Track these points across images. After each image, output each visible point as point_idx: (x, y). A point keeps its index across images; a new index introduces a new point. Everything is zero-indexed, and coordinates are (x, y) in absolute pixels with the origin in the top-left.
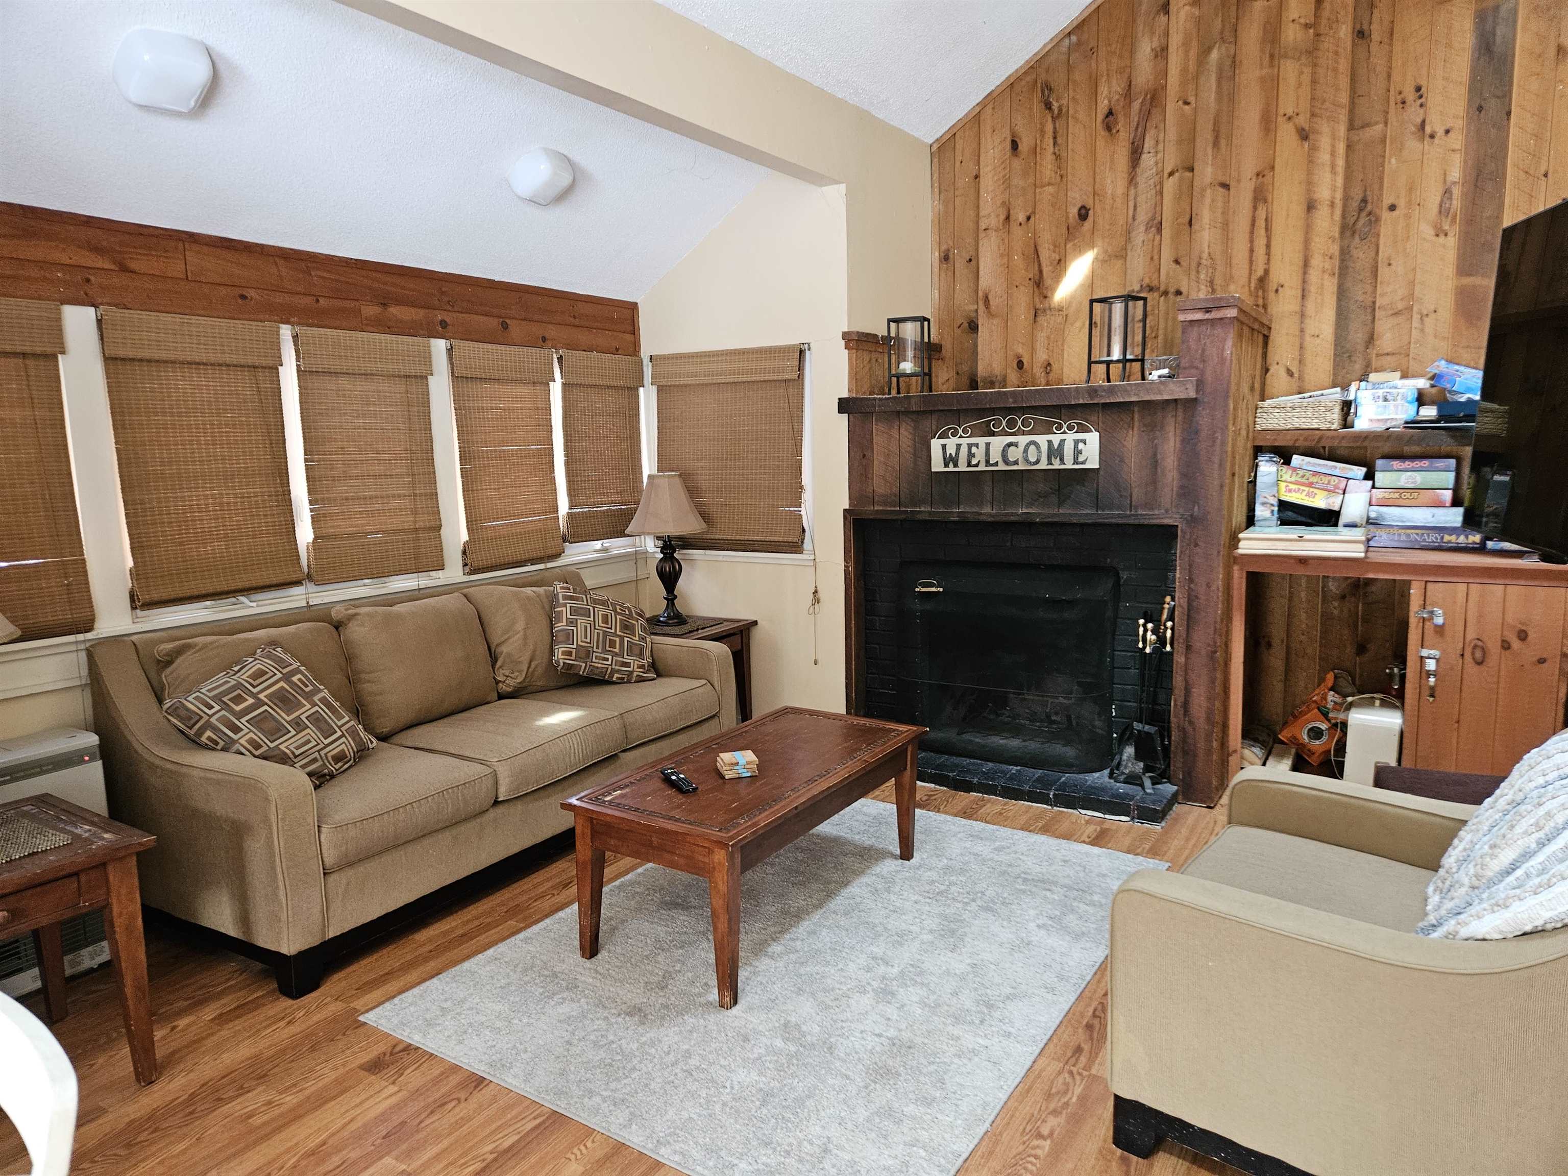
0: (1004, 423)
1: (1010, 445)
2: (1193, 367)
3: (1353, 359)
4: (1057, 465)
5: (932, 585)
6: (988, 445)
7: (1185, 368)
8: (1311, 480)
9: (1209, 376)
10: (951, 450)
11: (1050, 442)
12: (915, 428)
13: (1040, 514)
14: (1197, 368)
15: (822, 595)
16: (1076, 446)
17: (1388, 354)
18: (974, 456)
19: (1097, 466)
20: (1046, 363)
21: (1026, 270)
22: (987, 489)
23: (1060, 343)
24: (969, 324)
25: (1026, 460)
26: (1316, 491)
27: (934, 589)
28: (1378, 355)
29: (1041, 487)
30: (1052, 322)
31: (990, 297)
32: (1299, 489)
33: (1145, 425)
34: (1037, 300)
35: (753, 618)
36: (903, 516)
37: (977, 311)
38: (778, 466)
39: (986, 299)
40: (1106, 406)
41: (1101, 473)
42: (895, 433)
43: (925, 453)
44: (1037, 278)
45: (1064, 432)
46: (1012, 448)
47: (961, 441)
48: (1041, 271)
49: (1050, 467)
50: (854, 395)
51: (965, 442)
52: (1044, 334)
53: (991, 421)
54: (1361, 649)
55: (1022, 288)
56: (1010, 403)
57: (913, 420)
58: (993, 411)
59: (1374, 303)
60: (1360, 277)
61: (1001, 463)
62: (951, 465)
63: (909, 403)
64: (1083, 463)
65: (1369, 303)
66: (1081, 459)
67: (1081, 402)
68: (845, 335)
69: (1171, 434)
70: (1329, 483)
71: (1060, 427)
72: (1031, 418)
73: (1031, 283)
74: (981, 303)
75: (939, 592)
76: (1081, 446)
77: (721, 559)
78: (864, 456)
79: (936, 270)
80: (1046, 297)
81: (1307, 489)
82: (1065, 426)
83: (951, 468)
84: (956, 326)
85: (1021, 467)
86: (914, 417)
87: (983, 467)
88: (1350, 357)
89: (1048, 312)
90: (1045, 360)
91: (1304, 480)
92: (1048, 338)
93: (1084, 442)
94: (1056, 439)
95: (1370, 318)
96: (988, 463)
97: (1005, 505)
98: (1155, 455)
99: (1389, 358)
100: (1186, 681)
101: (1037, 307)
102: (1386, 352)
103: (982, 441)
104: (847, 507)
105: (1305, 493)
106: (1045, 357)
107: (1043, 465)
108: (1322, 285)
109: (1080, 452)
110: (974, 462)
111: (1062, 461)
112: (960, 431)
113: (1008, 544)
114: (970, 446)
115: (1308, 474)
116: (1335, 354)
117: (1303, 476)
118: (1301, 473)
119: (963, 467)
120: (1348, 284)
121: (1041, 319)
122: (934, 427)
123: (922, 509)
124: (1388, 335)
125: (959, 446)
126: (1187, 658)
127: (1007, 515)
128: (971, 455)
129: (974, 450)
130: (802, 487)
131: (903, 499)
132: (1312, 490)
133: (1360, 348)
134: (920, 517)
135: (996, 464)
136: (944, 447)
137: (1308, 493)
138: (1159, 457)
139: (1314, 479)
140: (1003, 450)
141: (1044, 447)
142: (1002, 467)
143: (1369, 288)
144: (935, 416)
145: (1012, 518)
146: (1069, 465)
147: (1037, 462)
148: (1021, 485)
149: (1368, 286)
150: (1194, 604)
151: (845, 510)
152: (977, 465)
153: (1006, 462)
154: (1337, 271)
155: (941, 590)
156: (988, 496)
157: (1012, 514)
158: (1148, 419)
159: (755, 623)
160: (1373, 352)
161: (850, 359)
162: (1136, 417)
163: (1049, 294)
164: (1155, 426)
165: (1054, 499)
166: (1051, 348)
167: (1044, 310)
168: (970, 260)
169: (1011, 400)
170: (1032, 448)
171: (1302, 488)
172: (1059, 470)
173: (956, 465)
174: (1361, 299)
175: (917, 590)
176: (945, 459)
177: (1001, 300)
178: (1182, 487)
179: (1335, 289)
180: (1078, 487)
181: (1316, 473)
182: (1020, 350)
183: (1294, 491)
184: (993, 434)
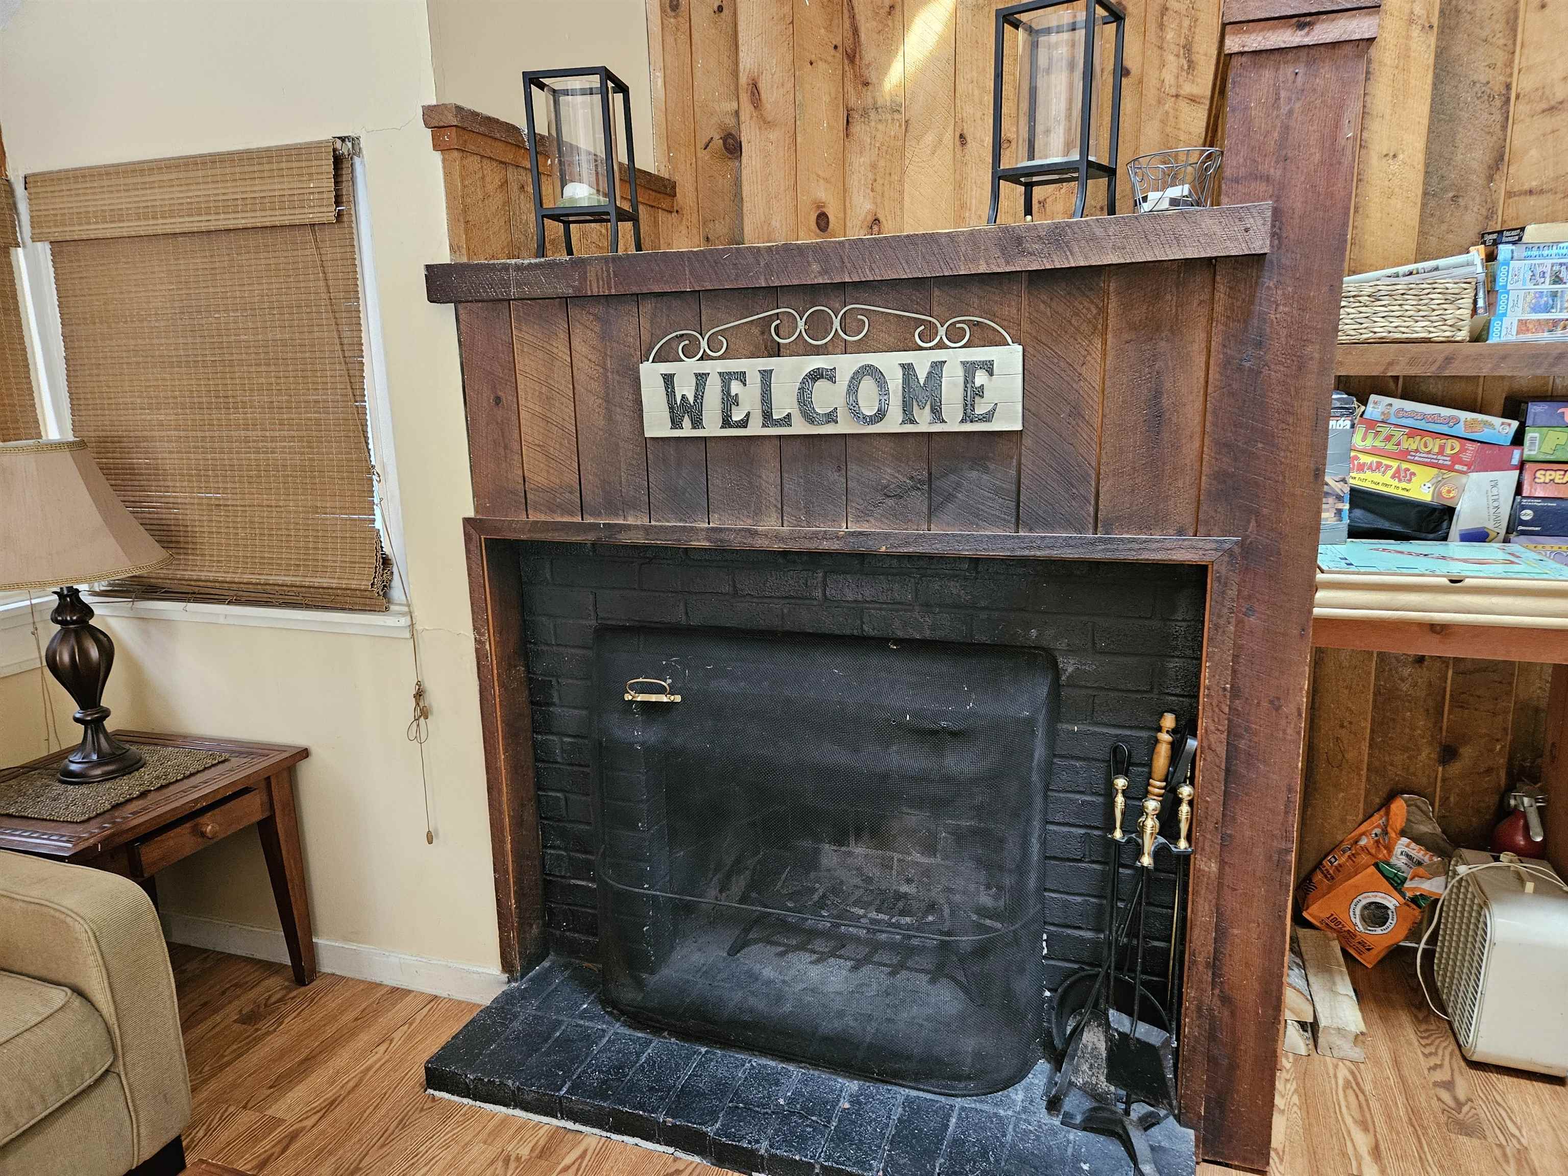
0: (801, 324)
1: (816, 375)
2: (1256, 176)
3: (1462, 202)
4: (924, 423)
5: (661, 690)
6: (766, 375)
7: (1237, 181)
8: (1405, 445)
9: (1296, 201)
10: (685, 389)
11: (907, 369)
12: (605, 336)
13: (887, 536)
14: (1268, 179)
15: (434, 697)
16: (968, 379)
17: (1531, 192)
18: (735, 401)
19: (1018, 427)
20: (870, 218)
21: (828, 28)
22: (769, 476)
23: (895, 178)
24: (724, 141)
25: (855, 412)
26: (1413, 468)
27: (664, 699)
28: (1510, 194)
29: (889, 474)
30: (879, 136)
31: (762, 86)
32: (1379, 464)
33: (1132, 327)
34: (849, 87)
35: (300, 741)
36: (591, 537)
37: (737, 113)
38: (318, 422)
39: (754, 87)
40: (1039, 278)
41: (1027, 441)
42: (560, 348)
43: (628, 394)
44: (849, 43)
45: (941, 346)
46: (821, 384)
47: (706, 367)
48: (855, 31)
49: (909, 428)
50: (464, 260)
51: (714, 368)
52: (865, 160)
53: (771, 319)
54: (1448, 754)
55: (821, 66)
56: (815, 275)
57: (597, 318)
58: (774, 293)
59: (1508, 87)
60: (1484, 34)
61: (797, 418)
62: (687, 422)
63: (584, 278)
64: (988, 417)
65: (1498, 88)
66: (981, 409)
67: (983, 269)
68: (429, 113)
69: (1196, 348)
70: (1442, 451)
71: (929, 333)
72: (864, 312)
73: (838, 55)
74: (745, 97)
75: (673, 703)
76: (980, 378)
77: (222, 620)
78: (498, 400)
79: (656, 29)
80: (866, 84)
81: (1395, 464)
82: (942, 331)
83: (687, 431)
84: (700, 144)
85: (845, 426)
86: (599, 310)
87: (755, 429)
88: (1455, 198)
89: (873, 114)
90: (868, 212)
91: (1390, 446)
92: (874, 166)
93: (988, 367)
94: (922, 362)
95: (1498, 117)
96: (767, 416)
97: (808, 513)
98: (1157, 394)
99: (1532, 200)
100: (1220, 915)
101: (852, 104)
102: (1526, 187)
103: (752, 366)
104: (471, 514)
105: (1390, 473)
106: (868, 206)
107: (893, 424)
108: (1408, 49)
109: (980, 392)
110: (737, 416)
111: (937, 413)
112: (704, 344)
113: (818, 593)
114: (726, 378)
115: (1398, 434)
116: (1425, 194)
117: (1388, 438)
118: (1385, 430)
119: (712, 427)
120: (1459, 49)
121: (857, 128)
122: (645, 336)
123: (631, 521)
124: (1533, 152)
125: (701, 378)
126: (1222, 863)
127: (815, 535)
128: (729, 401)
129: (735, 387)
130: (370, 469)
131: (587, 498)
132: (1405, 466)
133: (1477, 179)
134: (626, 538)
135: (787, 420)
136: (668, 380)
137: (1398, 470)
138: (1165, 402)
139: (1411, 444)
140: (801, 389)
141: (895, 381)
142: (799, 427)
143: (1500, 57)
144: (647, 307)
145: (826, 545)
146: (953, 424)
147: (880, 415)
148: (842, 466)
149: (1501, 53)
150: (1242, 744)
151: (467, 521)
152: (744, 424)
153: (809, 417)
154: (1435, 21)
155: (678, 698)
156: (773, 492)
157: (825, 536)
158: (1139, 313)
159: (304, 753)
160: (1500, 187)
161: (447, 174)
162: (1113, 305)
163: (873, 79)
164: (1158, 329)
165: (918, 501)
166: (878, 188)
167: (865, 113)
168: (720, 9)
169: (815, 267)
170: (867, 386)
171: (1386, 462)
172: (930, 434)
173: (697, 423)
174: (1483, 78)
175: (628, 697)
176: (671, 409)
177: (781, 91)
178: (1220, 476)
179: (1431, 61)
180: (974, 474)
181: (1414, 432)
182: (822, 193)
183: (1370, 467)
184: (776, 351)
